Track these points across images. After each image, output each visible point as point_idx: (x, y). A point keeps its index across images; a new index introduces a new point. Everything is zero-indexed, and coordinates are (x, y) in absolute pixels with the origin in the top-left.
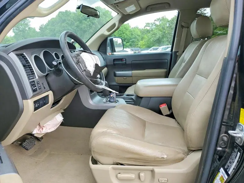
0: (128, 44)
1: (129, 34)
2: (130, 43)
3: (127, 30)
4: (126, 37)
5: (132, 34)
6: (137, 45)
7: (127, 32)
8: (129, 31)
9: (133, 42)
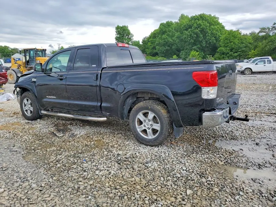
0: (236, 54)
1: (238, 43)
2: (239, 53)
3: (235, 37)
4: (233, 46)
5: (242, 43)
6: (248, 55)
7: (236, 41)
8: (238, 40)
9: (243, 51)
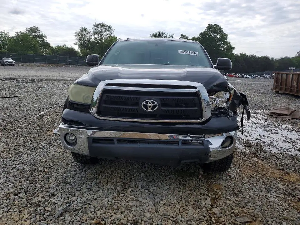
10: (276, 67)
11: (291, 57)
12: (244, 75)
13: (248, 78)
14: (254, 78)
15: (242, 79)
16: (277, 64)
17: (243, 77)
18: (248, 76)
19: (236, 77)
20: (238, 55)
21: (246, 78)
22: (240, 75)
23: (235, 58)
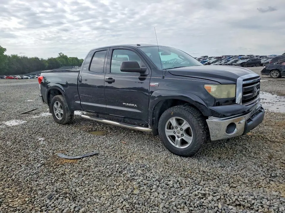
10: (47, 67)
11: (55, 57)
12: (23, 76)
13: (27, 78)
14: (33, 78)
15: (22, 80)
16: (47, 64)
17: (22, 78)
18: (27, 77)
19: (16, 79)
20: (10, 57)
21: (25, 78)
22: (18, 77)
23: (8, 60)
